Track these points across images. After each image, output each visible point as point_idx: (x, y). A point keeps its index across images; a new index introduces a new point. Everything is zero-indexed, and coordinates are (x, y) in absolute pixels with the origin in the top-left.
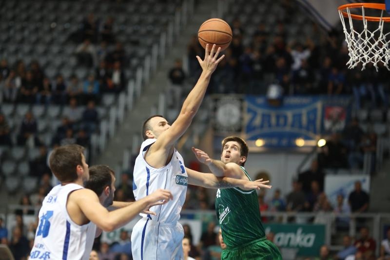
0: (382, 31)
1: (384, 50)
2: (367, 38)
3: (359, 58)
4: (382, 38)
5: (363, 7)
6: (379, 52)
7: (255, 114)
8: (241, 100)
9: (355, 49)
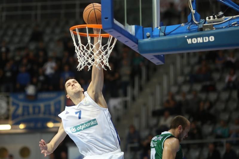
0: (101, 44)
1: (103, 56)
2: (90, 48)
3: (85, 63)
4: (101, 48)
5: (87, 27)
6: (99, 58)
7: (18, 106)
8: (8, 97)
9: (82, 57)
